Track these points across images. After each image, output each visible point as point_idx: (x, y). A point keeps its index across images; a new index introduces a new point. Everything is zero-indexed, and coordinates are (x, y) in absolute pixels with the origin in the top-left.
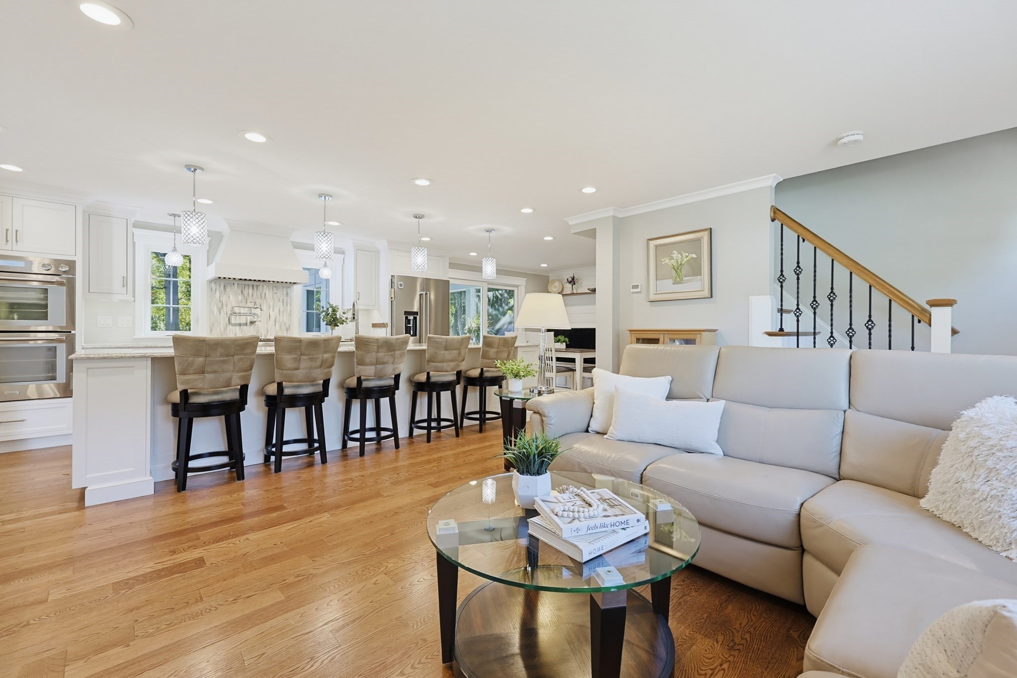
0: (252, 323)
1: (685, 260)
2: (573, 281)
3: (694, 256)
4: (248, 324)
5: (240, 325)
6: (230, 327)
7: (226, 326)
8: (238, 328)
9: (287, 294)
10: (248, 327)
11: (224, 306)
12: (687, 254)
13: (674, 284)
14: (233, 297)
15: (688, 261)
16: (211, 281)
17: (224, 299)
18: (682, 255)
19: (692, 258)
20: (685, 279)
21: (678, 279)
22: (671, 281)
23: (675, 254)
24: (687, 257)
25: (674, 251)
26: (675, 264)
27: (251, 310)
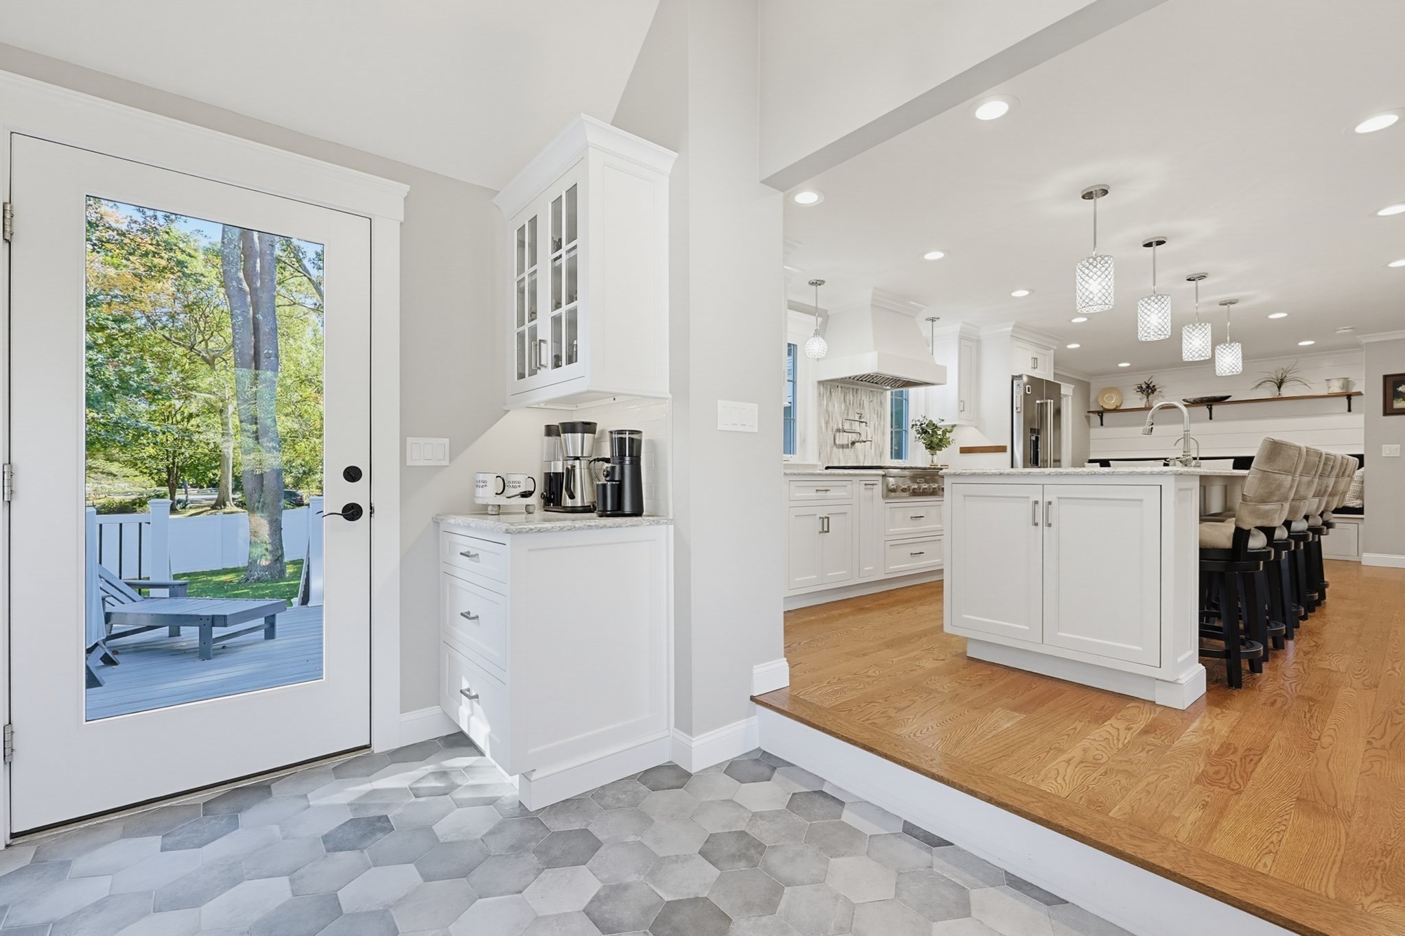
0: (853, 443)
2: (1148, 390)
4: (850, 445)
5: (843, 446)
6: (835, 448)
7: (832, 447)
8: (841, 450)
9: (881, 402)
10: (849, 450)
11: (831, 418)
14: (837, 405)
16: (820, 382)
17: (830, 409)
27: (851, 424)
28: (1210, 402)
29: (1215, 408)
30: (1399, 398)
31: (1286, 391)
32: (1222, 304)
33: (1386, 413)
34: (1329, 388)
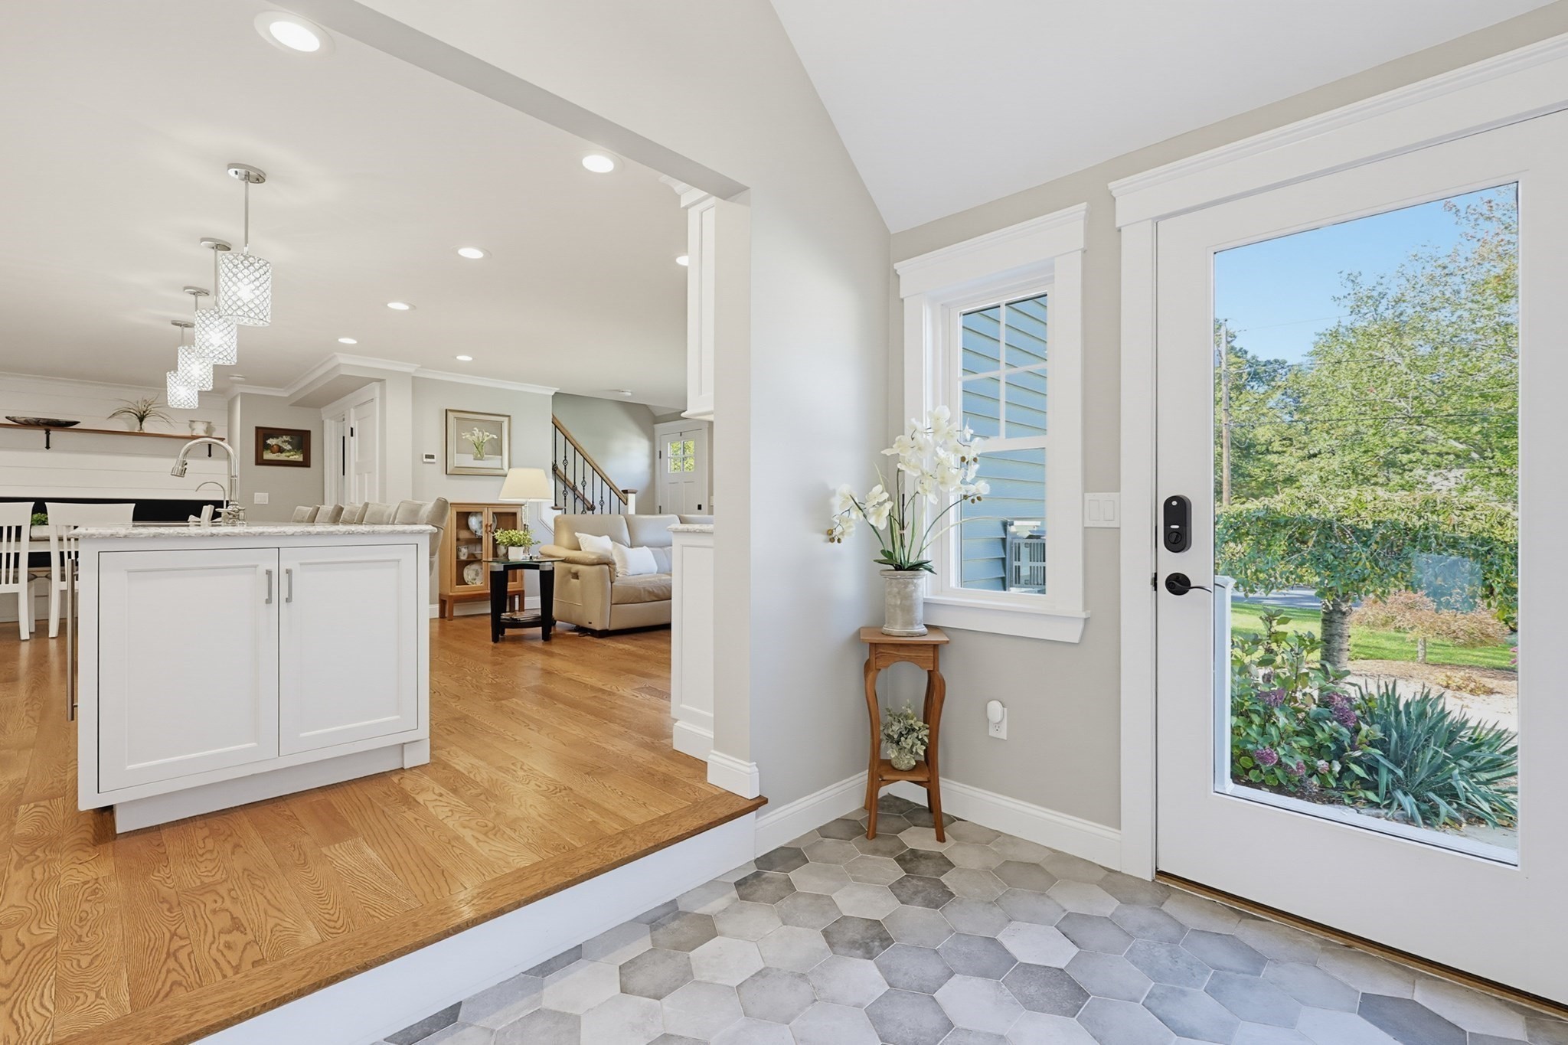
1: (486, 439)
3: (495, 436)
12: (488, 434)
13: (475, 459)
15: (489, 441)
18: (483, 434)
19: (493, 438)
20: (485, 456)
21: (479, 456)
22: (471, 457)
23: (476, 431)
24: (488, 436)
25: (475, 429)
26: (476, 441)
28: (50, 425)
29: (54, 434)
30: (267, 449)
31: (148, 426)
32: (175, 324)
33: (257, 463)
34: (193, 430)
